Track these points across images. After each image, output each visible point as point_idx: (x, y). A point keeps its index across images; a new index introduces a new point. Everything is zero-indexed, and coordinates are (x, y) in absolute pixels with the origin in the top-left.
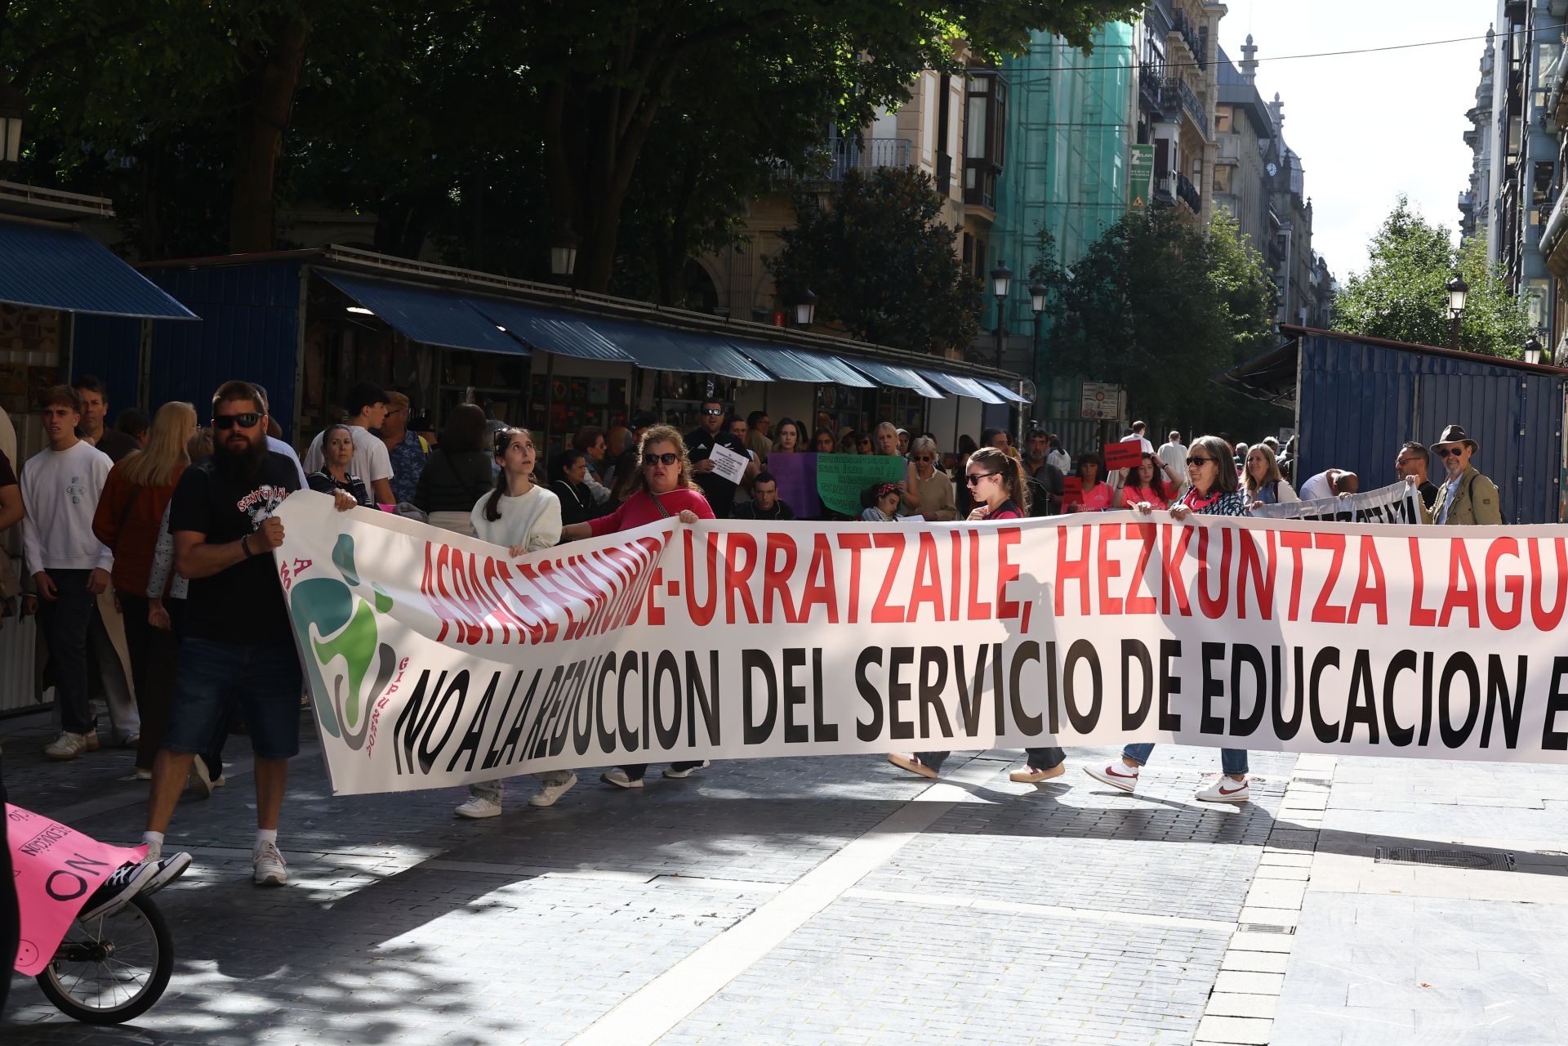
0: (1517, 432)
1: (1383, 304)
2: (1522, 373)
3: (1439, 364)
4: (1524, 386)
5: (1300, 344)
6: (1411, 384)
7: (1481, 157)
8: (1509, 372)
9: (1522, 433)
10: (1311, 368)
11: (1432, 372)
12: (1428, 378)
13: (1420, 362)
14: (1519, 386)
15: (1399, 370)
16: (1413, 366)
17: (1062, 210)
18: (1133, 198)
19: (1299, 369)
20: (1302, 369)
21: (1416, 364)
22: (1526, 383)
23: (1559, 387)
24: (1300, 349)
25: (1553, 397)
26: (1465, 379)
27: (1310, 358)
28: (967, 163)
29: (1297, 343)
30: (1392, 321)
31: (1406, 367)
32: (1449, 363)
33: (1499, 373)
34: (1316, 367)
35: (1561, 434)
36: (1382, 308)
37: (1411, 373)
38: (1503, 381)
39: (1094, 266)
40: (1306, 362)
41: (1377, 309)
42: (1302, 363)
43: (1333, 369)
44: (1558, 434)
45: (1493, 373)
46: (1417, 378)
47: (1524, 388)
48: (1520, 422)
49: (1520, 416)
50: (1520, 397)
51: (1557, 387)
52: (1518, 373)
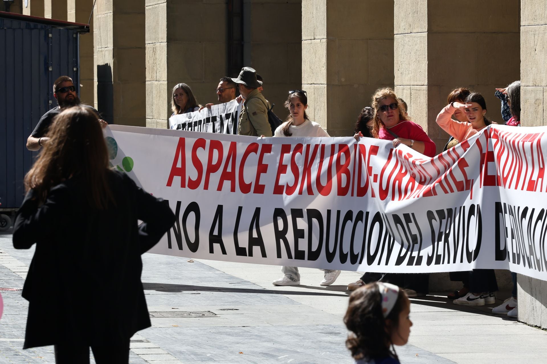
0: (47, 69)
2: (49, 27)
4: (50, 35)
8: (39, 26)
9: (50, 69)
14: (47, 36)
22: (51, 33)
23: (74, 36)
25: (71, 42)
26: (9, 32)
35: (77, 69)
44: (75, 69)
47: (50, 37)
48: (48, 61)
49: (48, 57)
50: (48, 44)
51: (73, 36)
52: (45, 26)
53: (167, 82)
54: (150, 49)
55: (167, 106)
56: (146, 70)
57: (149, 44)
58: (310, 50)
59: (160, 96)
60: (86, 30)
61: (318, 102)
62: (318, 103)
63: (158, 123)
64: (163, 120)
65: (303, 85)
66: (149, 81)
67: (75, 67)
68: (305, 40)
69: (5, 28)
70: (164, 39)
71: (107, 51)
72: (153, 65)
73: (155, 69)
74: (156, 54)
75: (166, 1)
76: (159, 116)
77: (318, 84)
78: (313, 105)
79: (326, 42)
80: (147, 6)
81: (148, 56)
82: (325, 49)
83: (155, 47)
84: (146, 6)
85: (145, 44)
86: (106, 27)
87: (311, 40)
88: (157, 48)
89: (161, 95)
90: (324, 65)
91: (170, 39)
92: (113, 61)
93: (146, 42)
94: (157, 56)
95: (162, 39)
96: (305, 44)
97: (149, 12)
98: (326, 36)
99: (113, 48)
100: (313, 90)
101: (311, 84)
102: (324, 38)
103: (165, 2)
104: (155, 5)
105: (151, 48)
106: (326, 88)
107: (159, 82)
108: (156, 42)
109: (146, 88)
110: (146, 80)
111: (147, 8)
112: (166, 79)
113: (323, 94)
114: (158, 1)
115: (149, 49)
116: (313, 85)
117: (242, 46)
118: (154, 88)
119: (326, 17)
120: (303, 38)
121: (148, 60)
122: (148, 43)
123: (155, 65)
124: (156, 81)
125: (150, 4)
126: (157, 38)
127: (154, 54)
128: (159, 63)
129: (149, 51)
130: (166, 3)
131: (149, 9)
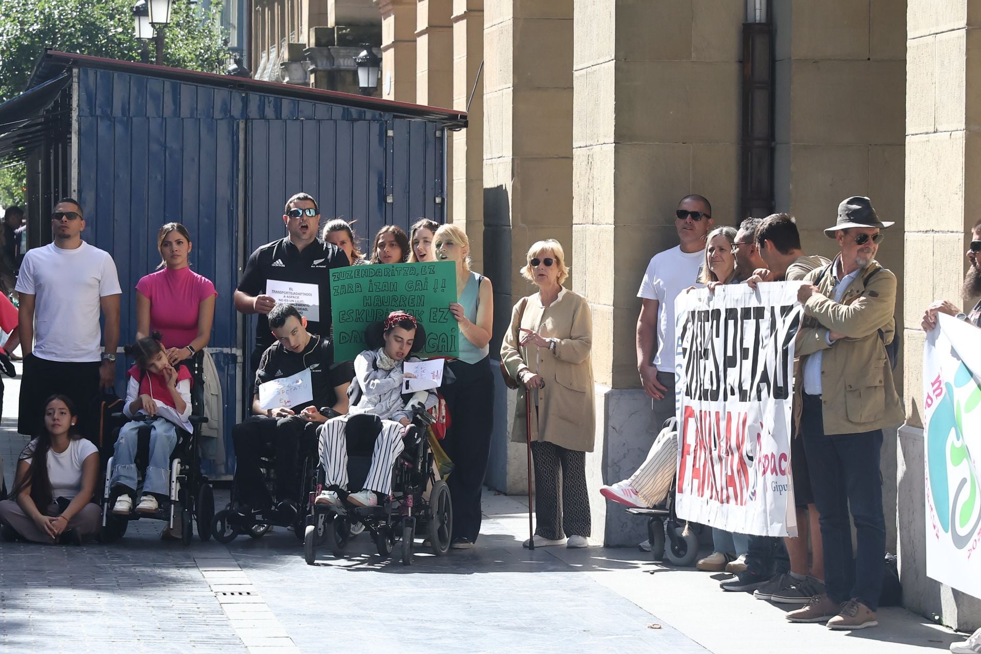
0: (382, 199)
1: (30, 17)
2: (387, 116)
3: (272, 105)
4: (390, 133)
5: (75, 80)
6: (234, 134)
8: (369, 114)
9: (390, 200)
10: (92, 114)
11: (263, 117)
12: (259, 128)
13: (245, 102)
14: (383, 134)
15: (217, 115)
16: (235, 108)
19: (75, 115)
20: (79, 116)
21: (240, 105)
22: (393, 130)
23: (438, 134)
24: (75, 86)
25: (431, 147)
26: (310, 126)
27: (90, 99)
29: (71, 76)
30: (42, 41)
31: (226, 110)
32: (286, 103)
33: (355, 115)
34: (99, 112)
35: (443, 200)
36: (28, 22)
37: (232, 118)
38: (359, 125)
40: (84, 106)
41: (22, 23)
42: (79, 106)
43: (123, 114)
44: (438, 200)
45: (347, 116)
46: (242, 125)
47: (390, 137)
48: (386, 184)
49: (386, 177)
50: (385, 149)
51: (435, 134)
52: (380, 115)
53: (613, 226)
54: (581, 159)
55: (613, 276)
56: (574, 200)
57: (580, 147)
58: (925, 155)
59: (599, 256)
60: (460, 123)
61: (943, 272)
62: (942, 275)
63: (596, 312)
64: (605, 304)
65: (906, 234)
66: (579, 224)
67: (437, 196)
68: (912, 135)
69: (302, 119)
70: (610, 137)
71: (501, 164)
72: (587, 190)
73: (591, 200)
74: (592, 168)
75: (614, 58)
76: (598, 297)
77: (943, 232)
78: (931, 279)
79: (964, 139)
80: (577, 69)
81: (578, 174)
82: (961, 154)
83: (591, 153)
84: (574, 69)
85: (573, 148)
86: (500, 116)
87: (927, 133)
88: (594, 157)
89: (602, 254)
90: (958, 190)
91: (622, 137)
92: (511, 185)
93: (575, 145)
94: (595, 173)
95: (605, 136)
96: (912, 144)
97: (580, 82)
98: (964, 124)
99: (512, 159)
100: (931, 245)
101: (927, 231)
102: (959, 129)
103: (612, 60)
104: (592, 66)
105: (583, 155)
106: (962, 241)
107: (599, 226)
108: (594, 144)
109: (573, 239)
110: (574, 222)
111: (576, 74)
112: (612, 220)
113: (955, 254)
114: (599, 58)
115: (579, 158)
116: (931, 234)
117: (772, 151)
118: (587, 238)
119: (964, 82)
120: (909, 130)
121: (578, 180)
122: (577, 146)
123: (592, 190)
124: (593, 224)
125: (582, 65)
126: (596, 136)
127: (589, 169)
128: (598, 187)
129: (579, 163)
130: (614, 61)
131: (580, 76)
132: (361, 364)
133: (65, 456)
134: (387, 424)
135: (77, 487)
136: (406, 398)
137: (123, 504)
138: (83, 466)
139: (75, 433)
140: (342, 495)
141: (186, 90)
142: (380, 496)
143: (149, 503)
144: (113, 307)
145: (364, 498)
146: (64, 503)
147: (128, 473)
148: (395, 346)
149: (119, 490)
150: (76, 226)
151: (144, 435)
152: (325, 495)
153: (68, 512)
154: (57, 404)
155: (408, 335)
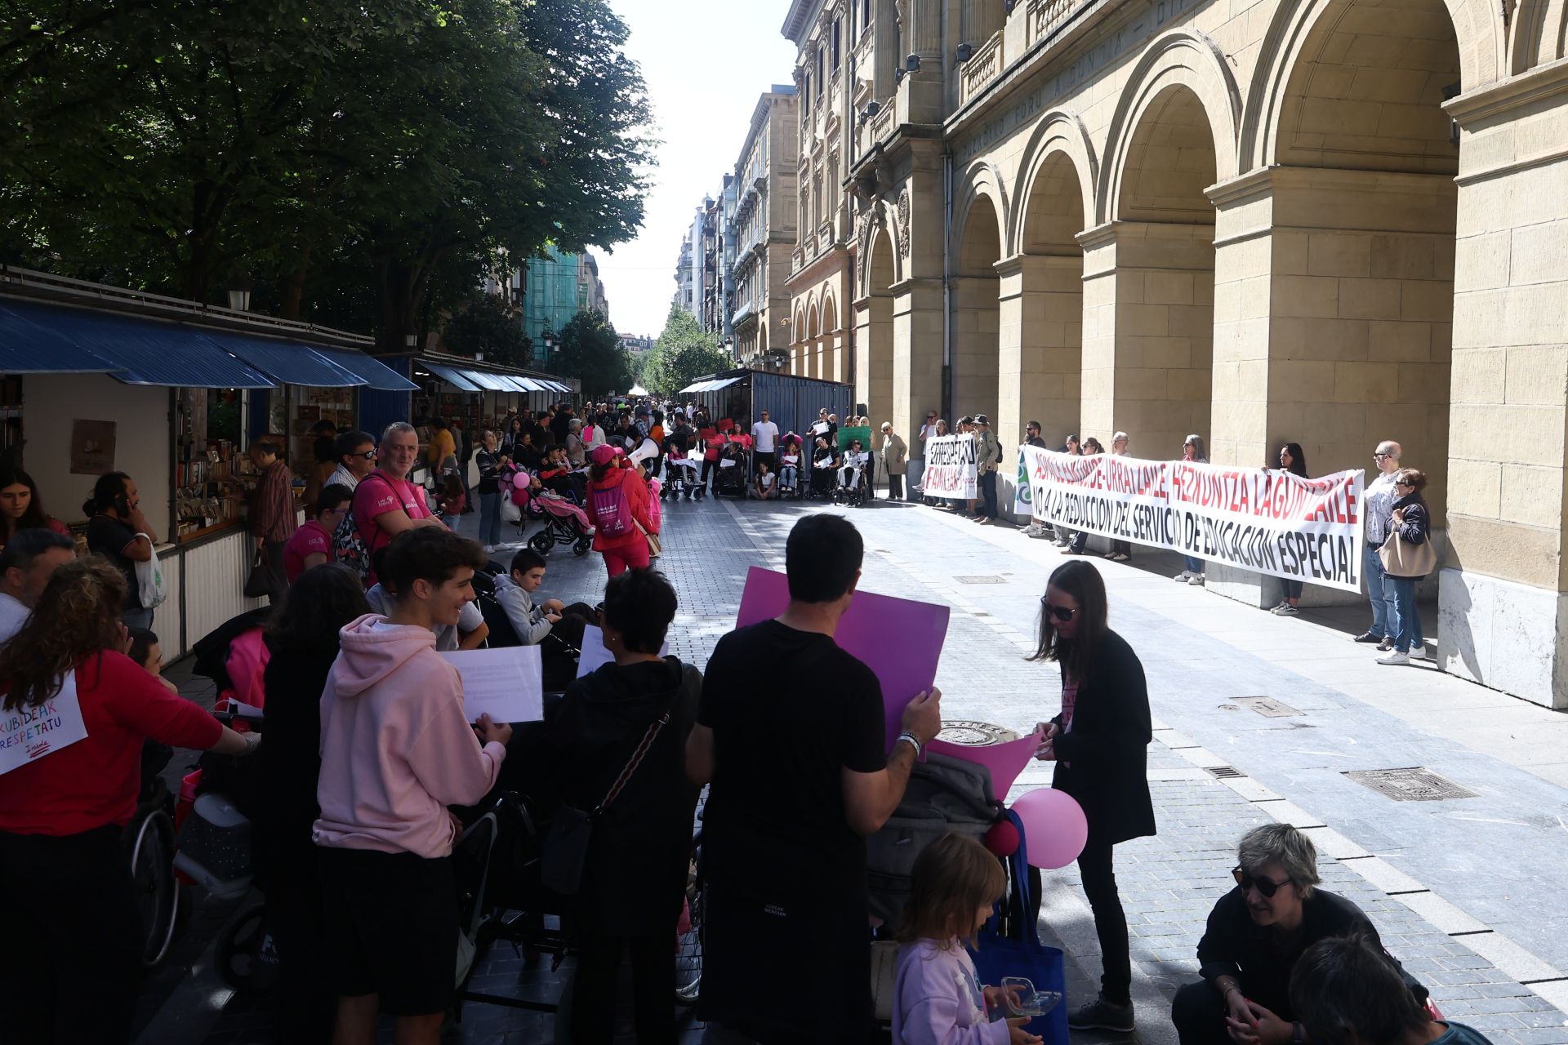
7: (682, 285)
13: (797, 382)
16: (795, 383)
17: (551, 309)
18: (580, 305)
27: (756, 381)
28: (513, 290)
31: (792, 383)
39: (568, 331)
62: (1012, 434)
73: (901, 409)
78: (1009, 434)
79: (1020, 400)
89: (905, 426)
91: (912, 394)
97: (896, 379)
107: (904, 419)
114: (904, 374)
132: (847, 454)
133: (767, 477)
134: (855, 470)
135: (770, 485)
136: (859, 463)
137: (784, 489)
138: (772, 479)
139: (768, 471)
140: (844, 488)
141: (782, 378)
142: (854, 488)
143: (789, 489)
144: (777, 438)
145: (850, 489)
146: (766, 489)
147: (784, 481)
148: (855, 449)
149: (782, 486)
150: (767, 417)
151: (788, 471)
152: (840, 488)
153: (768, 491)
154: (762, 465)
155: (858, 446)
